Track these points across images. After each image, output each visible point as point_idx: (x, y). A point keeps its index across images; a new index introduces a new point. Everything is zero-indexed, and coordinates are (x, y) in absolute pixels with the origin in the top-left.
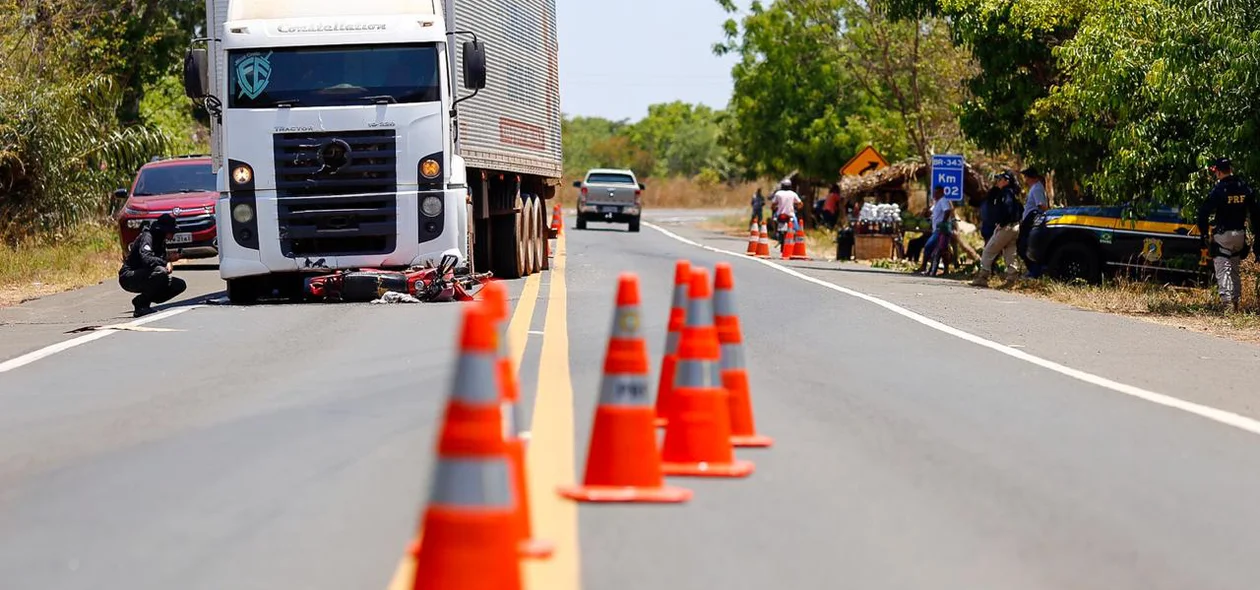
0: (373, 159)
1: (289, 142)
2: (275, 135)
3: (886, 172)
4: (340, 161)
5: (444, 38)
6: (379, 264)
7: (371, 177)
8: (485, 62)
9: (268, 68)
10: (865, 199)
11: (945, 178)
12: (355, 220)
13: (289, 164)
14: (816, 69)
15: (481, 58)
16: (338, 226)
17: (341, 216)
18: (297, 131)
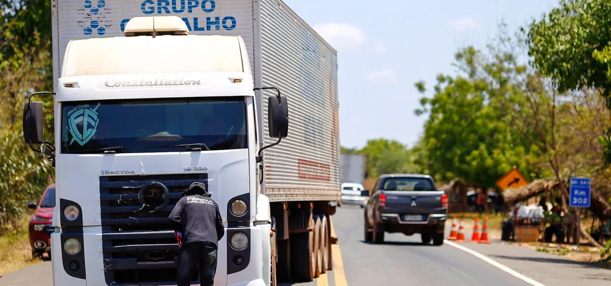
1: (113, 184)
2: (102, 178)
3: (535, 187)
4: (158, 201)
5: (252, 93)
8: (287, 115)
9: (96, 118)
10: (520, 203)
11: (579, 192)
12: (171, 253)
13: (112, 203)
14: (472, 122)
15: (284, 111)
16: (155, 259)
17: (158, 250)
18: (120, 174)
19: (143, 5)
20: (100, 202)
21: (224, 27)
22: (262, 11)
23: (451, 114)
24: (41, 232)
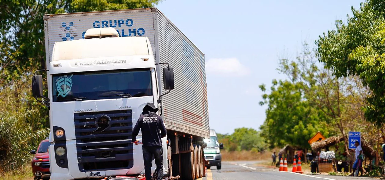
0: (121, 124)
1: (81, 117)
2: (75, 114)
3: (329, 140)
4: (106, 125)
5: (154, 66)
6: (125, 173)
7: (121, 132)
8: (173, 77)
9: (71, 82)
10: (321, 150)
11: (354, 140)
12: (113, 153)
13: (82, 127)
14: (295, 108)
15: (172, 75)
16: (106, 156)
17: (107, 151)
18: (85, 112)
19: (94, 24)
20: (74, 127)
21: (139, 34)
22: (158, 25)
23: (282, 104)
24: (39, 166)
